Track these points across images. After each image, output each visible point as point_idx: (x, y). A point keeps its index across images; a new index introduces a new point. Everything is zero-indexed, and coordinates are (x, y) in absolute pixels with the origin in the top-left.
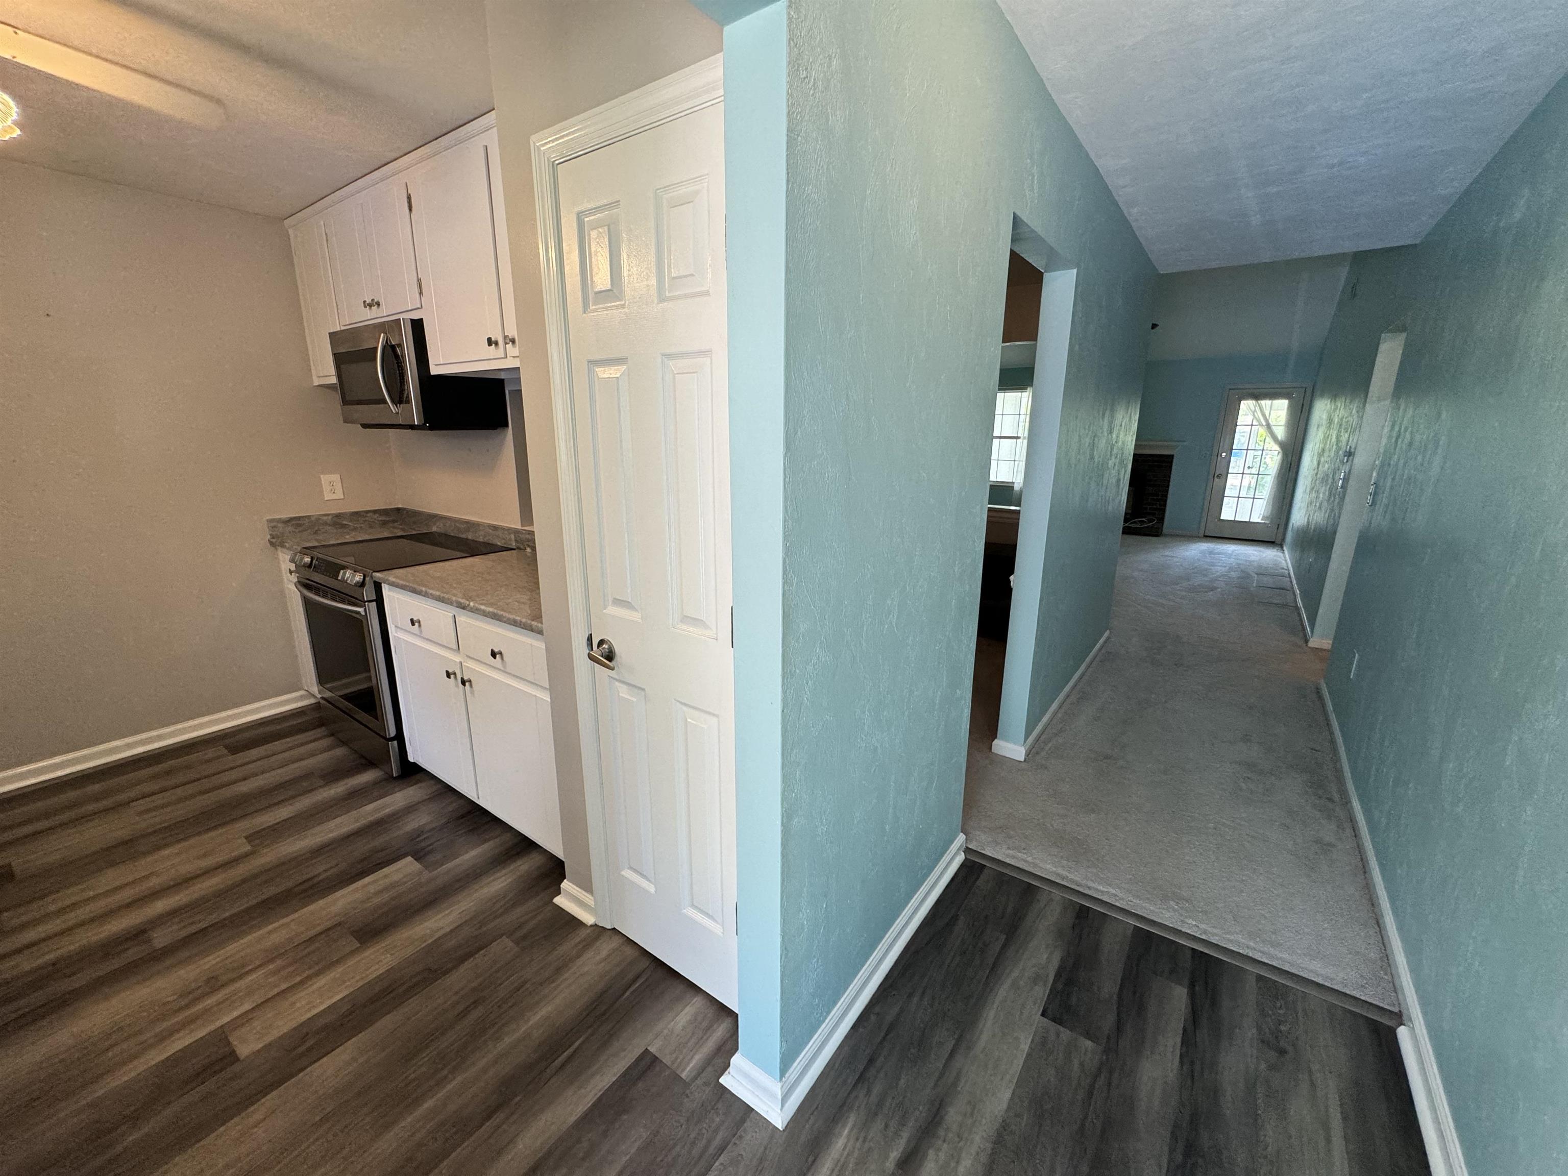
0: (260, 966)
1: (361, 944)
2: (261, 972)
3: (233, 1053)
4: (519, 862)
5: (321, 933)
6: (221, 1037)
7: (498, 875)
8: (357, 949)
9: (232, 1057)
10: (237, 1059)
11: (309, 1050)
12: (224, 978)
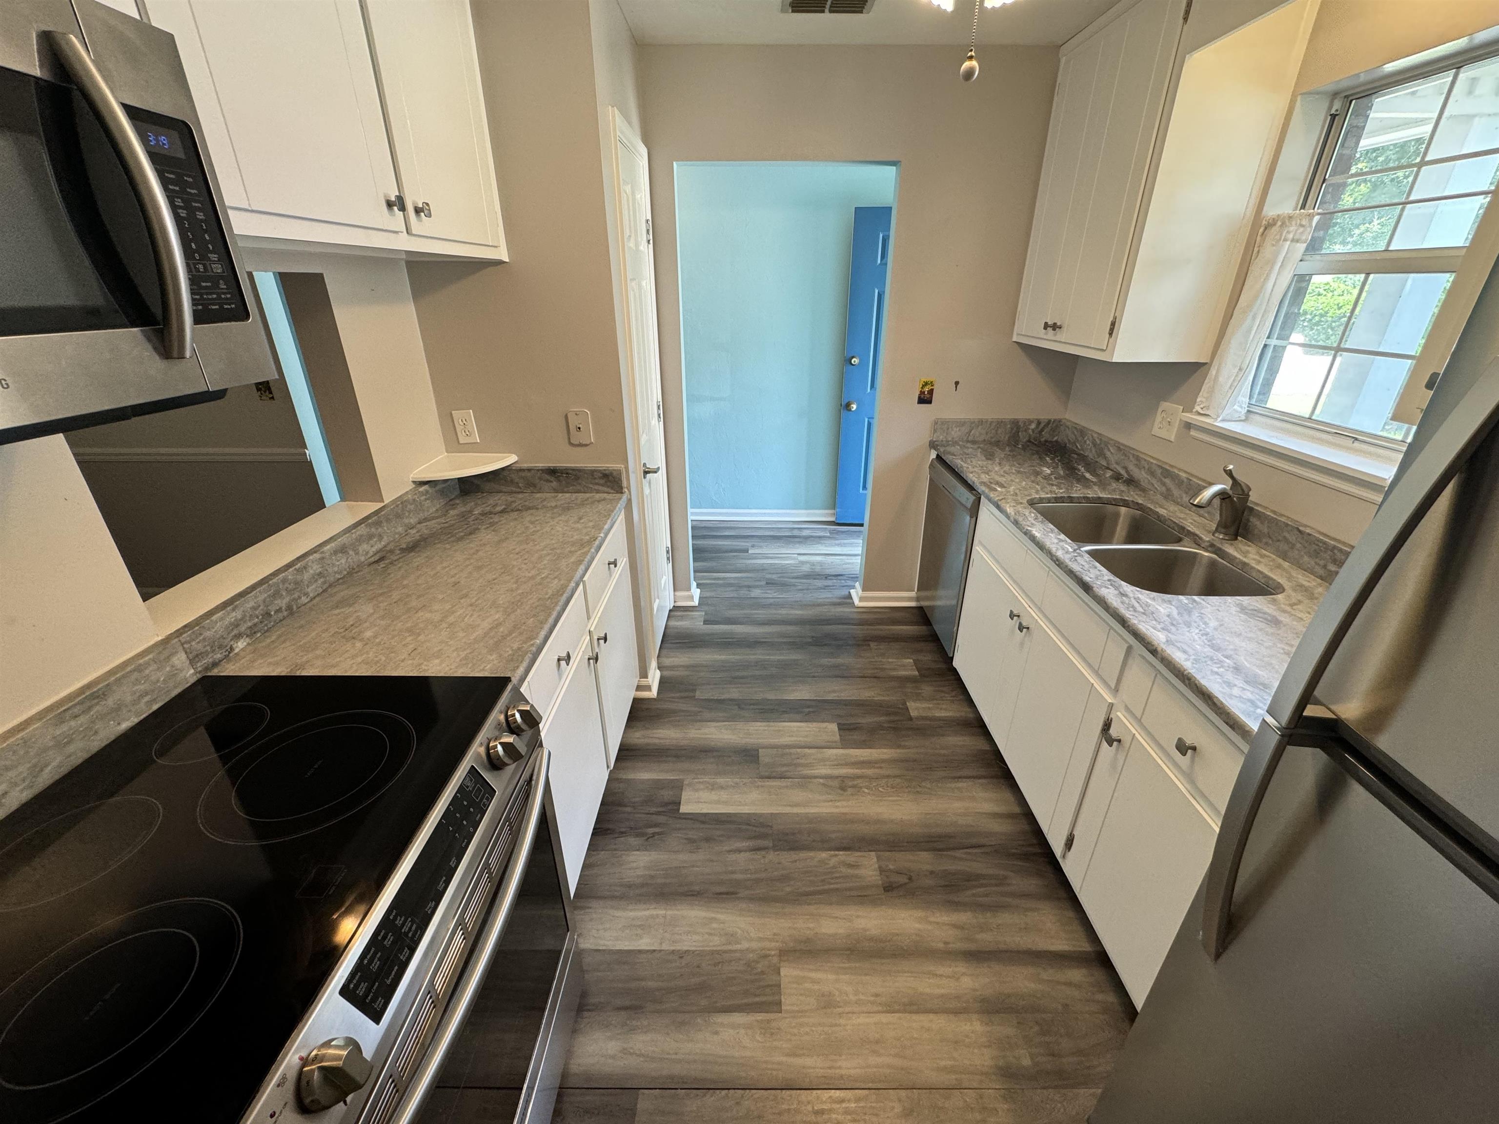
0: (816, 777)
1: (758, 750)
2: (816, 772)
3: (840, 729)
4: (636, 741)
5: (775, 778)
6: (845, 744)
7: (657, 741)
8: (763, 748)
9: (842, 728)
10: (839, 724)
11: (809, 707)
12: (836, 783)
